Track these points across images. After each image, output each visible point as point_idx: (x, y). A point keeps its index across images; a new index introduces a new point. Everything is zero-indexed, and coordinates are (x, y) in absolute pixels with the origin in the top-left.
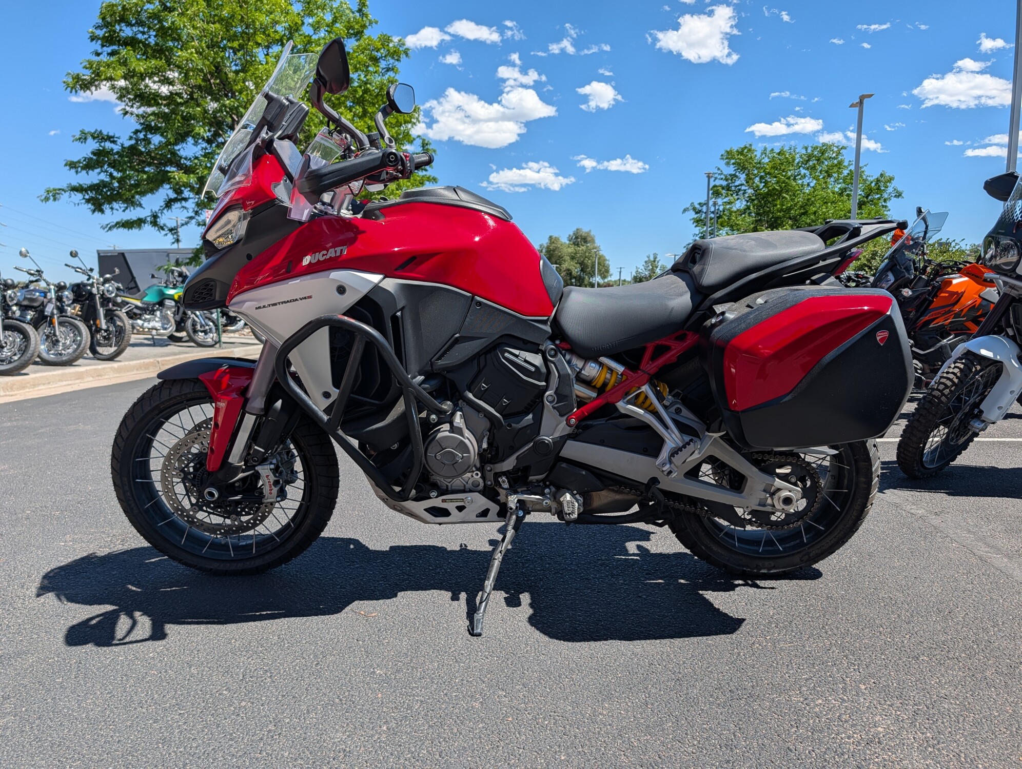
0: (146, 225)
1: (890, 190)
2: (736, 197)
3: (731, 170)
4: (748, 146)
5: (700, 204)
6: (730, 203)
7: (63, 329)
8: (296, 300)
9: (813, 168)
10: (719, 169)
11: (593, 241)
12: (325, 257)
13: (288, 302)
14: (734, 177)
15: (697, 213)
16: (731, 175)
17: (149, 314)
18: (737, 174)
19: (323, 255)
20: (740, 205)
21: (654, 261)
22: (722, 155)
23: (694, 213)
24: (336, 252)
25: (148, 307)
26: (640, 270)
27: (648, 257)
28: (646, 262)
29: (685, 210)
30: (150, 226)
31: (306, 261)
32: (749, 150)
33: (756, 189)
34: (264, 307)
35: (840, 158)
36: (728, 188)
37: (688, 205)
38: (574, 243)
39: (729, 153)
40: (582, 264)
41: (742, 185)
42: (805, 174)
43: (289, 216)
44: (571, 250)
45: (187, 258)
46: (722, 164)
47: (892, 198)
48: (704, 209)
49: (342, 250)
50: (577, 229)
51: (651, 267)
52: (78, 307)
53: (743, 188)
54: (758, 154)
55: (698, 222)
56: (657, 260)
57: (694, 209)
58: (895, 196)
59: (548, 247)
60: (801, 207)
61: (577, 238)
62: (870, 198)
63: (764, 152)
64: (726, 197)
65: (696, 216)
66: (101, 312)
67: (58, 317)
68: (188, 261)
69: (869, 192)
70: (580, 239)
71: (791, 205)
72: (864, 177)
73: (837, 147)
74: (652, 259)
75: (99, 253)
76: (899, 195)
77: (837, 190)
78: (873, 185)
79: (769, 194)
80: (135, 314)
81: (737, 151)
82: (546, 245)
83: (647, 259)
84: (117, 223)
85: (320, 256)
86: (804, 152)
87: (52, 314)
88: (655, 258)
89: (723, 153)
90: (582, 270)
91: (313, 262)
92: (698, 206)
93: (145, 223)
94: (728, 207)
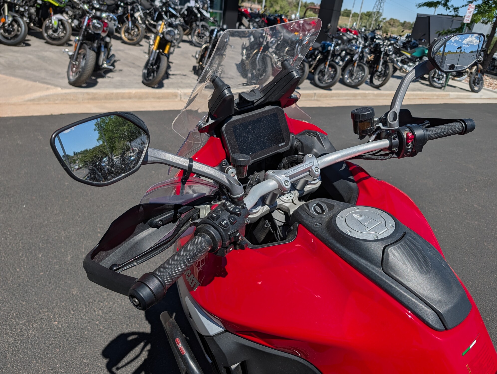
0: (440, 6)
7: (358, 69)
17: (413, 63)
25: (413, 59)
30: (442, 6)
45: (455, 29)
52: (373, 56)
66: (382, 61)
67: (358, 62)
68: (455, 30)
75: (418, 14)
80: (405, 61)
84: (425, 3)
87: (356, 60)
93: (439, 4)
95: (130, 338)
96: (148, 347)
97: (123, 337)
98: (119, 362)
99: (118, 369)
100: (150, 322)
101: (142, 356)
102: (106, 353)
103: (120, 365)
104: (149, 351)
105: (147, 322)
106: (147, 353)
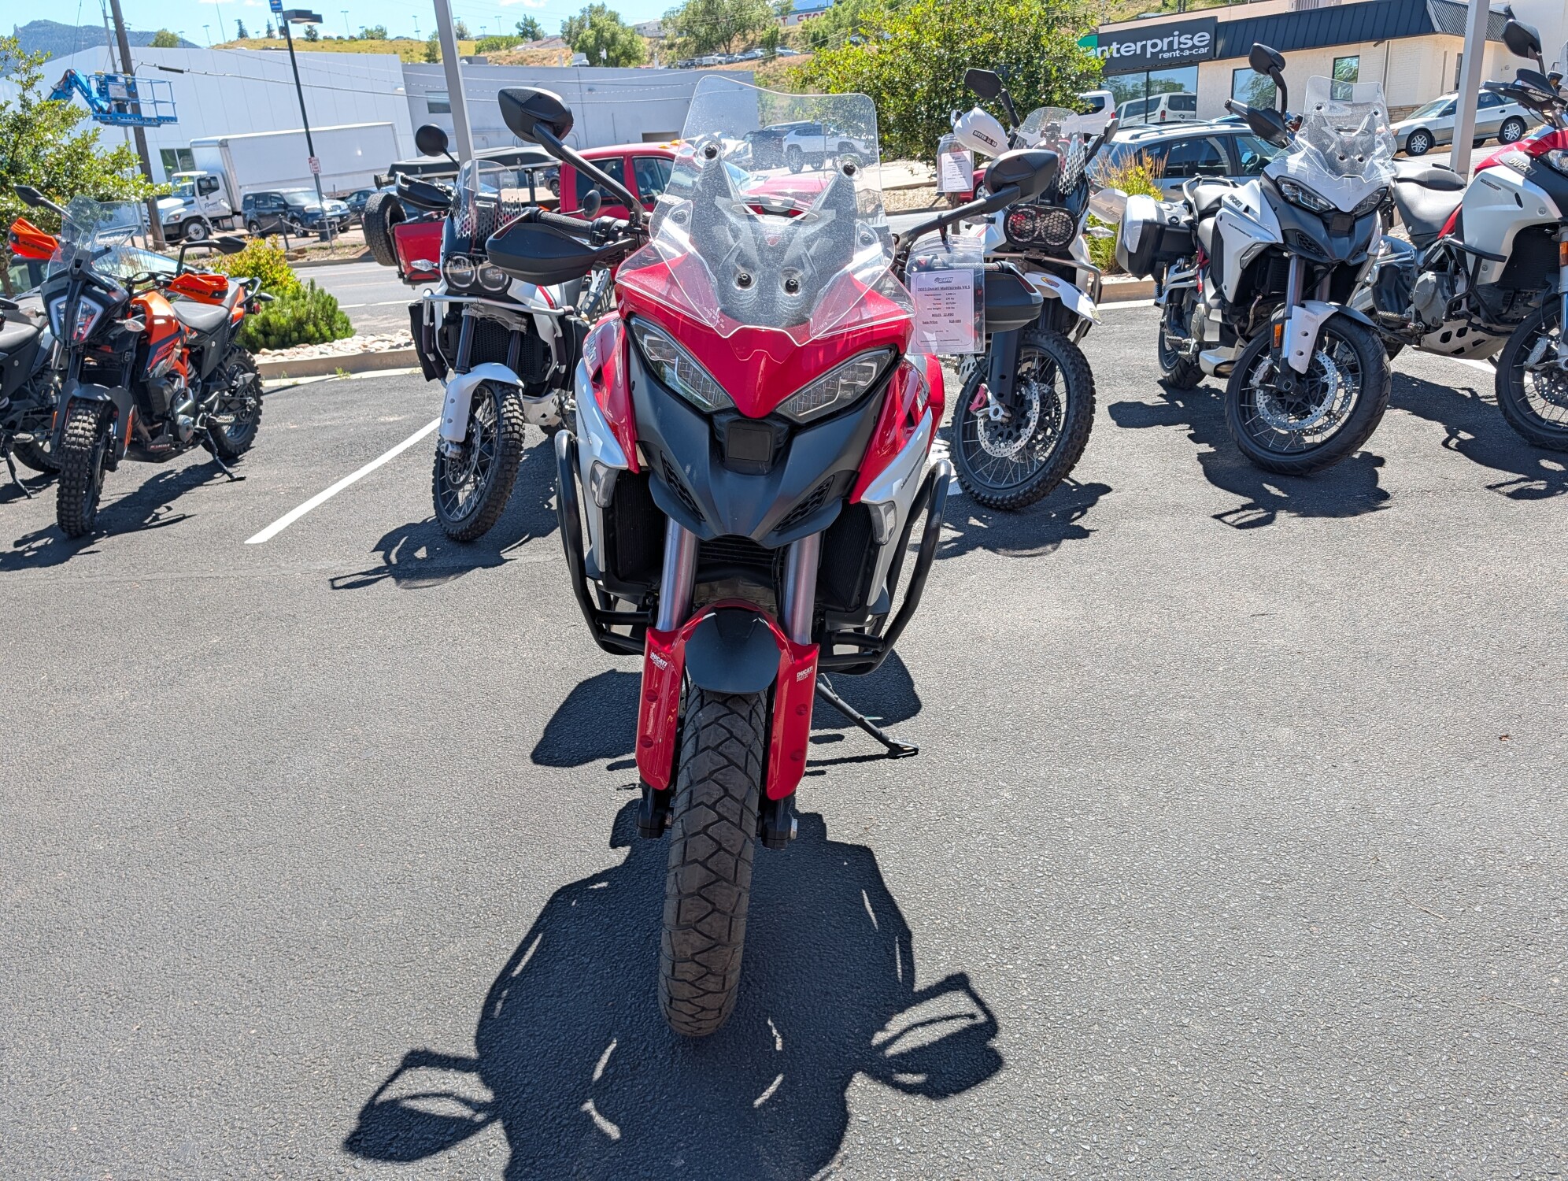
95: (919, 1079)
96: (879, 1038)
97: (935, 1090)
98: (965, 1032)
99: (972, 1016)
100: (844, 1103)
101: (905, 1024)
102: (993, 1063)
103: (966, 1023)
104: (882, 1029)
105: (852, 1109)
106: (889, 1026)
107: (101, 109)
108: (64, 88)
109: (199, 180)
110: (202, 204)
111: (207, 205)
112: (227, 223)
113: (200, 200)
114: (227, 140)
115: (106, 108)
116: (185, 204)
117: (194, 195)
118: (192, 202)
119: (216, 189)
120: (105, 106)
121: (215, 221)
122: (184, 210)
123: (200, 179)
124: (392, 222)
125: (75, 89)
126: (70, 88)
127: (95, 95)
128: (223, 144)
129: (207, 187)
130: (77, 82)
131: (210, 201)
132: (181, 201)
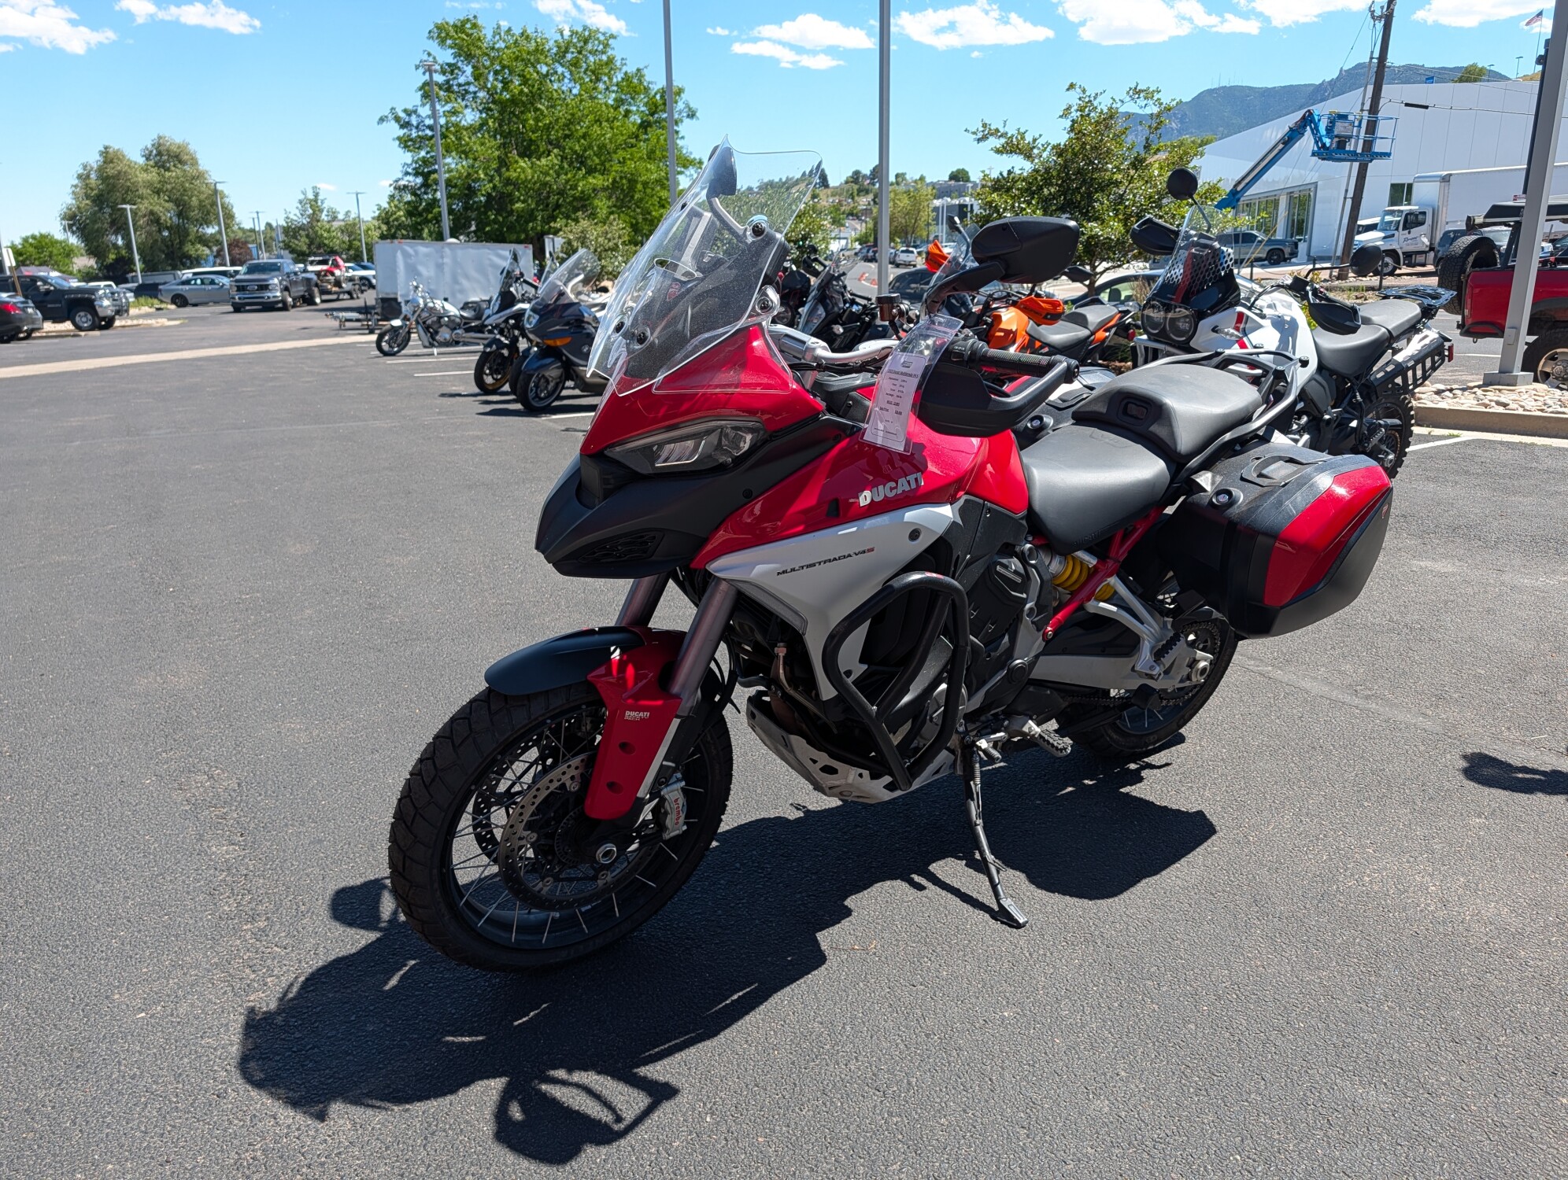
1: (681, 105)
2: (463, 104)
3: (446, 56)
4: (471, 17)
5: (405, 111)
6: (454, 113)
8: (850, 556)
9: (575, 64)
10: (429, 54)
11: (194, 162)
12: (894, 492)
13: (835, 559)
14: (452, 69)
15: (402, 127)
16: (449, 65)
18: (460, 64)
19: (892, 489)
20: (470, 117)
21: (316, 201)
22: (430, 32)
23: (397, 126)
24: (909, 482)
26: (292, 216)
27: (304, 193)
28: (301, 202)
29: (382, 120)
31: (865, 498)
32: (475, 26)
33: (492, 92)
34: (793, 570)
35: (610, 52)
36: (447, 87)
37: (386, 112)
38: (156, 165)
39: (440, 28)
40: (178, 202)
41: (468, 84)
42: (563, 74)
43: (862, 438)
44: (153, 176)
46: (434, 47)
47: (684, 119)
48: (414, 120)
49: (916, 479)
50: (160, 138)
51: (311, 211)
53: (472, 89)
54: (489, 36)
55: (406, 143)
56: (320, 197)
57: (397, 119)
58: (688, 116)
59: (100, 170)
60: (566, 125)
61: (159, 154)
62: (656, 116)
63: (497, 31)
64: (447, 102)
65: (401, 132)
69: (654, 108)
70: (165, 157)
71: (551, 123)
72: (645, 84)
73: (604, 34)
74: (311, 196)
76: (692, 115)
77: (611, 102)
78: (658, 97)
79: (513, 101)
81: (455, 26)
82: (95, 166)
83: (302, 197)
85: (883, 492)
86: (558, 37)
88: (316, 195)
89: (431, 27)
90: (180, 215)
91: (877, 499)
92: (402, 115)
94: (453, 119)
107: (1324, 145)
108: (1300, 127)
109: (1407, 215)
110: (1402, 238)
111: (1406, 240)
112: (1420, 259)
113: (1402, 234)
114: (1451, 175)
115: (1328, 145)
116: (1385, 238)
117: (1397, 229)
118: (1393, 235)
119: (1422, 223)
120: (1327, 141)
121: (1408, 255)
122: (1382, 243)
123: (1410, 213)
124: (1473, 266)
125: (1308, 128)
126: (1305, 127)
127: (1323, 131)
128: (1446, 179)
129: (1412, 221)
130: (1312, 121)
131: (1410, 236)
132: (1382, 235)
